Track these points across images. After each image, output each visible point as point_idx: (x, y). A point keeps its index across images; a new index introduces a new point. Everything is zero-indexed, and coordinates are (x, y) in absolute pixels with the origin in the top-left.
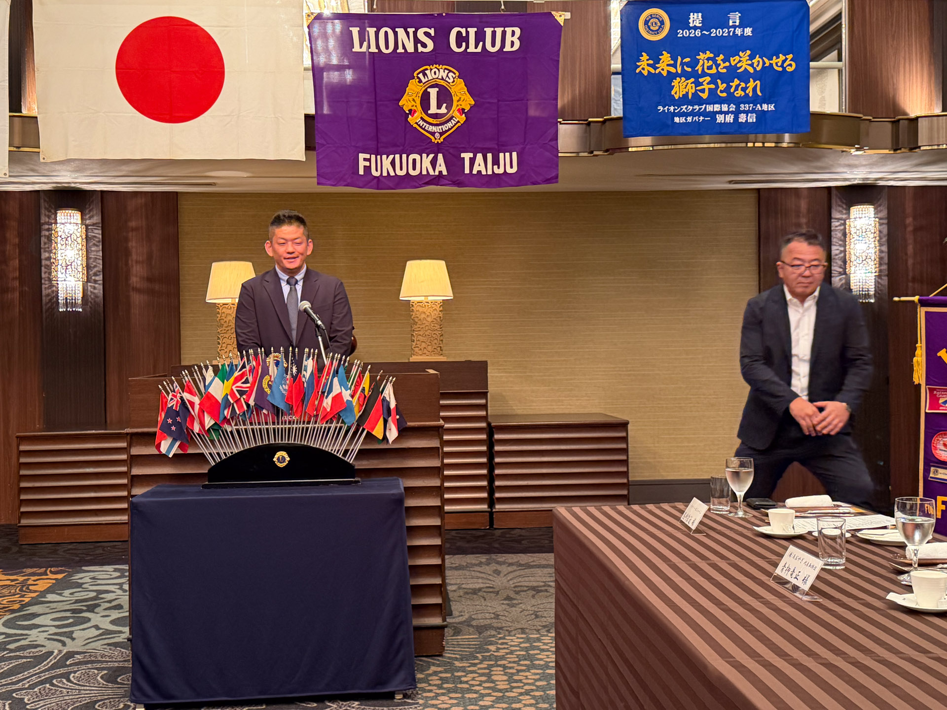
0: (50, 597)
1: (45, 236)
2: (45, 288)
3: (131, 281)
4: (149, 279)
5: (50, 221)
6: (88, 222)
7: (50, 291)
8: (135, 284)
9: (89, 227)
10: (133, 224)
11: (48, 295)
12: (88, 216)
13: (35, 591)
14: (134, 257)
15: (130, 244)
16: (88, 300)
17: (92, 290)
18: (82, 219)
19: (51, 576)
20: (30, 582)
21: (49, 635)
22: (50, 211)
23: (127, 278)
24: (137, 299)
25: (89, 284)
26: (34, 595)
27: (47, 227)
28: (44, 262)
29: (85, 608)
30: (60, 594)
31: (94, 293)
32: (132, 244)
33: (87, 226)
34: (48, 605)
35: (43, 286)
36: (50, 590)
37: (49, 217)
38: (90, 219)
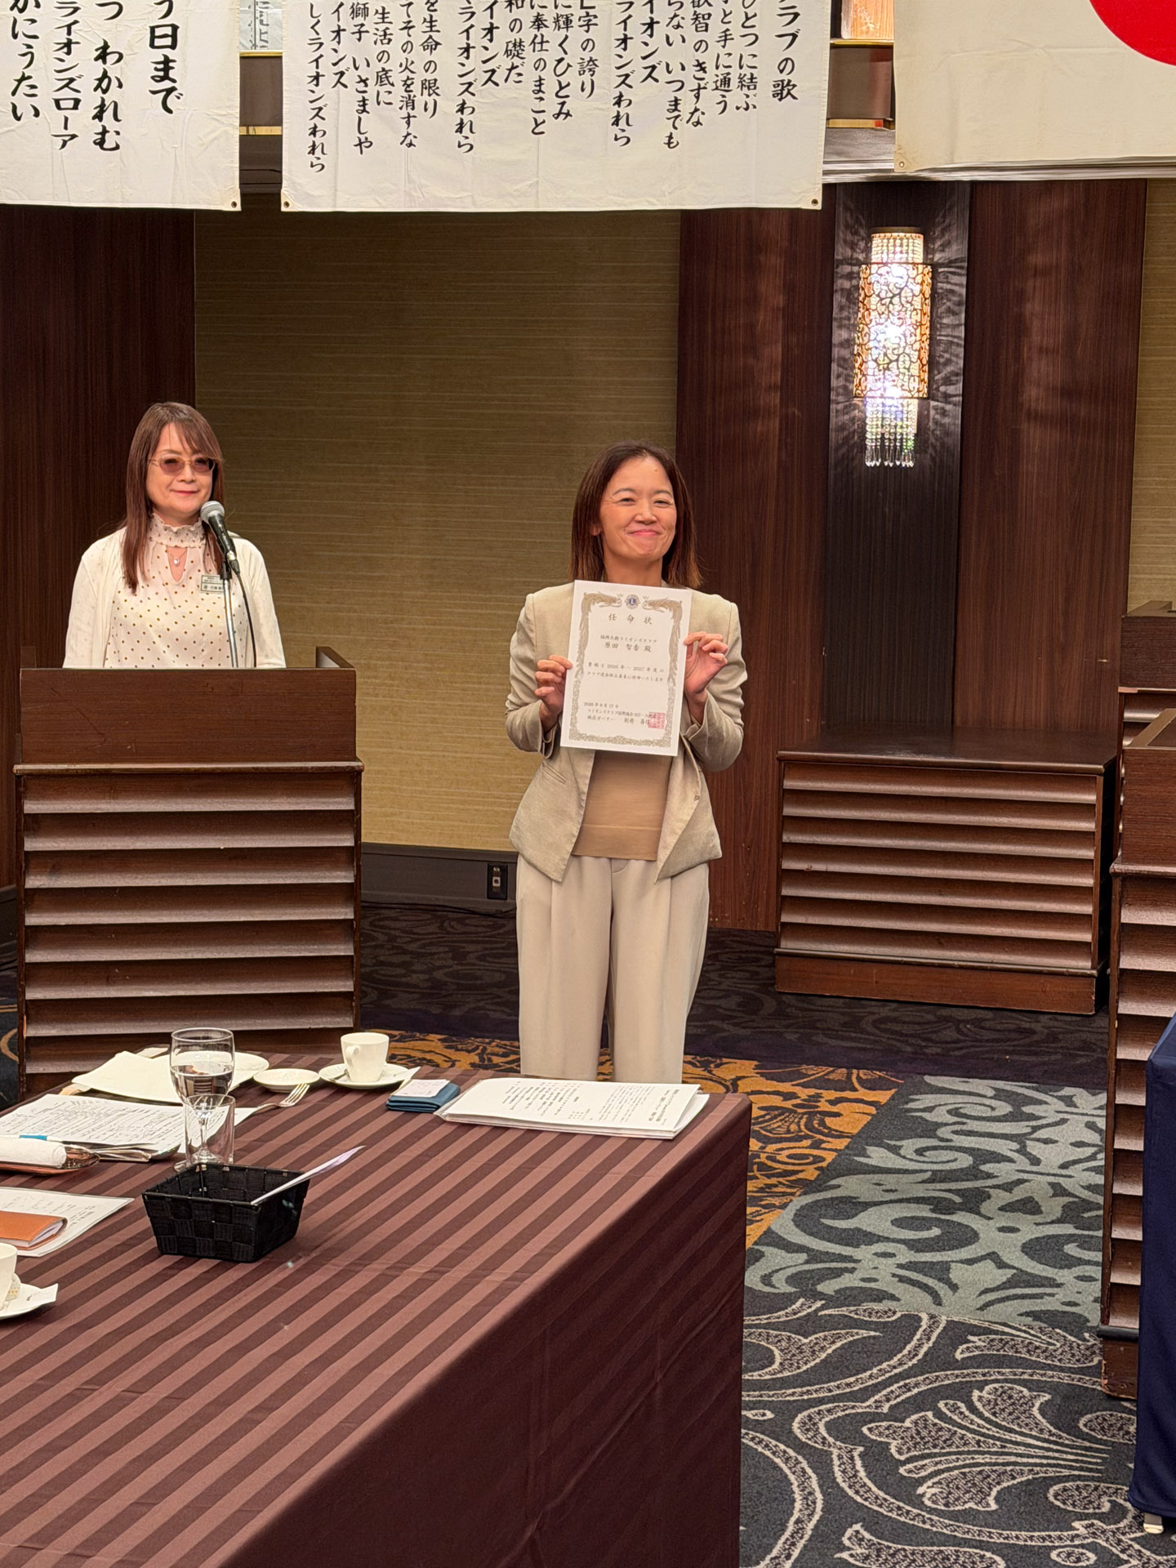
0: (877, 1156)
1: (842, 290)
2: (837, 411)
3: (1026, 396)
4: (1069, 392)
5: (855, 255)
6: (937, 257)
7: (846, 417)
8: (1033, 404)
9: (940, 270)
10: (1037, 259)
11: (842, 428)
12: (938, 243)
13: (841, 1135)
14: (1036, 338)
15: (1029, 306)
16: (926, 441)
17: (938, 417)
18: (927, 250)
19: (862, 1093)
20: (824, 1106)
21: (900, 1266)
22: (856, 233)
23: (1017, 389)
24: (1036, 439)
25: (933, 403)
26: (841, 1144)
27: (847, 269)
28: (836, 352)
29: (958, 1199)
30: (895, 1150)
31: (942, 425)
32: (1033, 307)
33: (935, 267)
34: (877, 1177)
35: (833, 407)
36: (871, 1135)
37: (853, 246)
38: (943, 251)
